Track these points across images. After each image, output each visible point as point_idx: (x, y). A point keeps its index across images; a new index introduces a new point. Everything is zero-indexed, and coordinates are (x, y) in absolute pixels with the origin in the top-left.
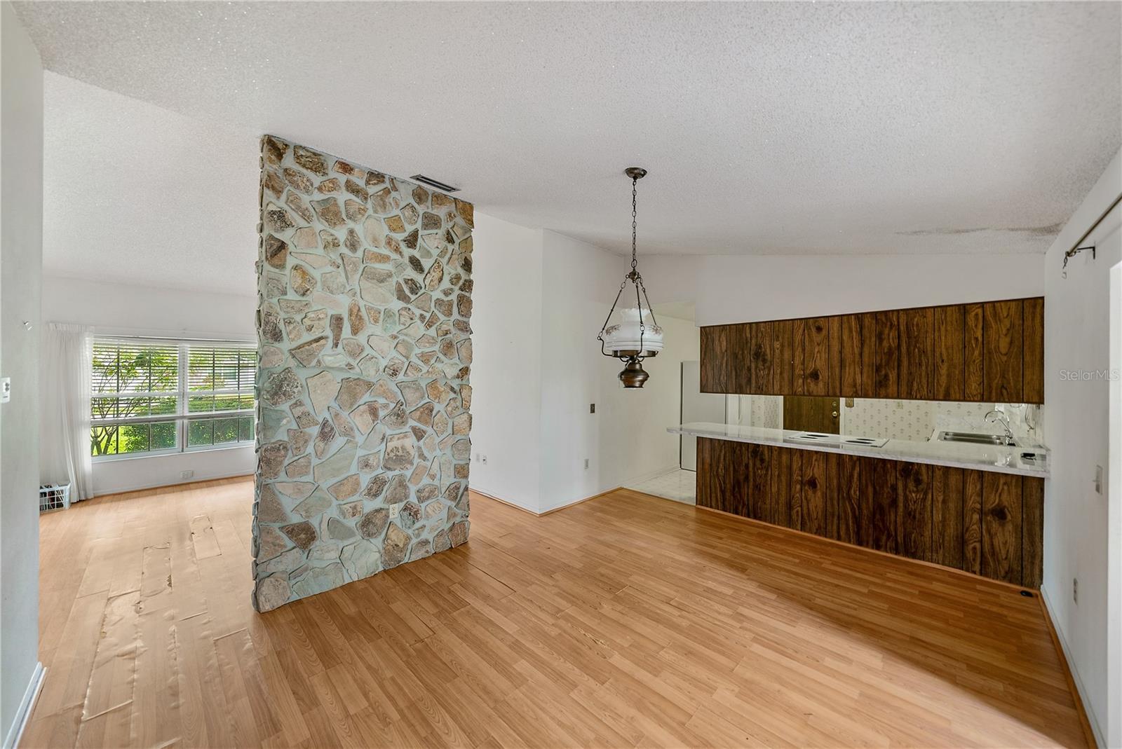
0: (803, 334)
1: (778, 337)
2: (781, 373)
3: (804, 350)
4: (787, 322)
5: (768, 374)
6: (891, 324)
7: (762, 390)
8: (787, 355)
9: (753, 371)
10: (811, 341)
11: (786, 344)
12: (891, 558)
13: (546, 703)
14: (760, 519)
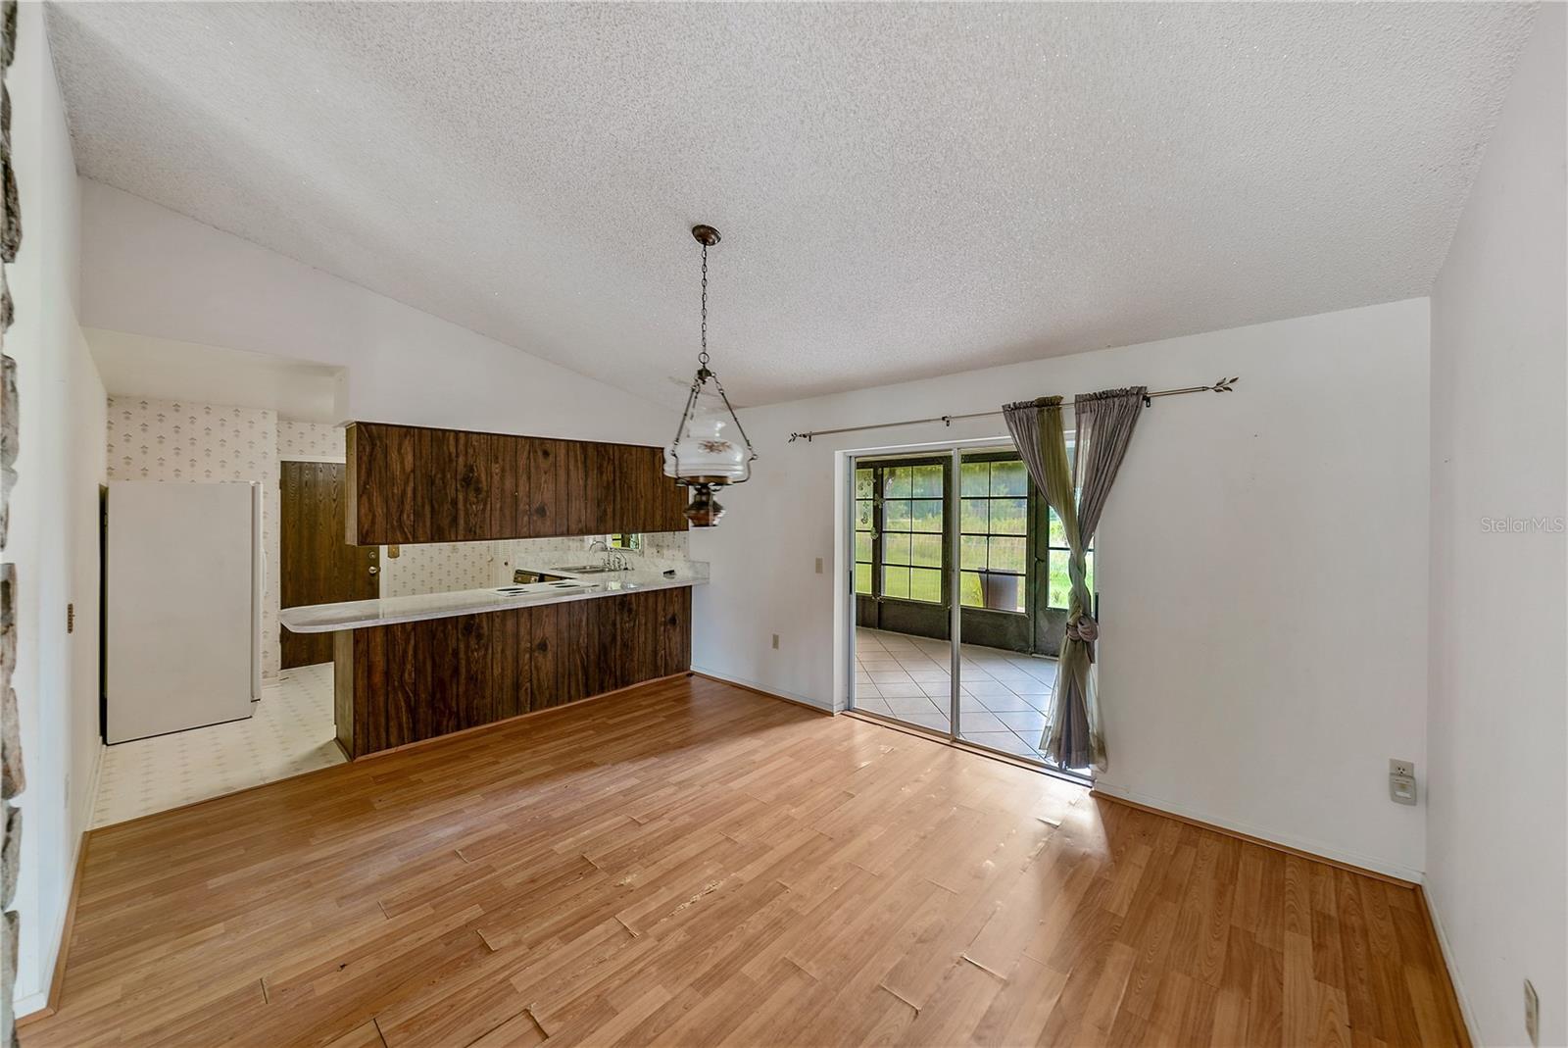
0: (529, 458)
1: (497, 458)
2: (501, 509)
3: (529, 478)
4: (509, 439)
5: (484, 510)
6: (609, 458)
7: (475, 533)
8: (509, 483)
9: (461, 505)
10: (537, 467)
11: (508, 468)
12: (615, 695)
13: (821, 936)
14: (477, 724)
